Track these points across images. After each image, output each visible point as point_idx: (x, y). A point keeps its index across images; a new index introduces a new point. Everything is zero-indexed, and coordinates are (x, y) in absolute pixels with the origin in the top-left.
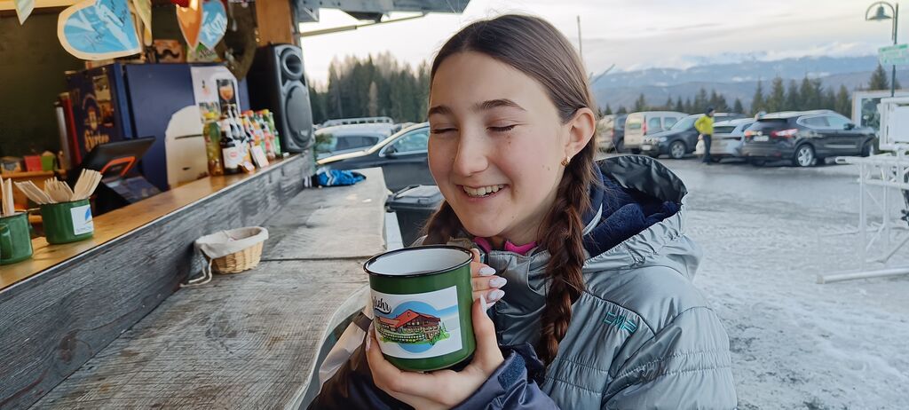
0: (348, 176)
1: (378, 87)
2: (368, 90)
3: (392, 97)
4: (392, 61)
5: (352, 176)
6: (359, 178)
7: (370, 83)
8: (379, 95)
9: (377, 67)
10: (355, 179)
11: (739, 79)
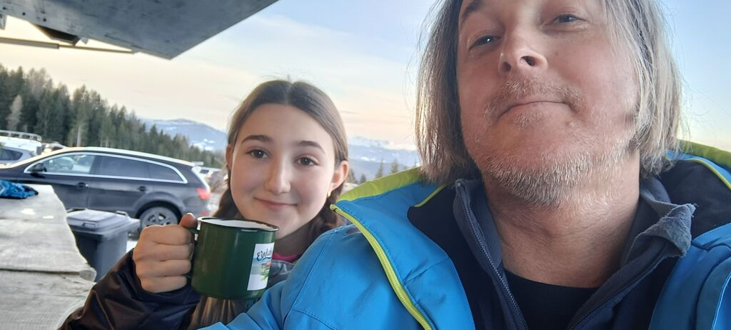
0: (19, 189)
1: (24, 102)
2: (10, 102)
3: (39, 115)
4: (47, 79)
5: (23, 189)
6: (31, 193)
7: (15, 96)
8: (24, 110)
9: (28, 81)
10: (26, 194)
11: (366, 159)
